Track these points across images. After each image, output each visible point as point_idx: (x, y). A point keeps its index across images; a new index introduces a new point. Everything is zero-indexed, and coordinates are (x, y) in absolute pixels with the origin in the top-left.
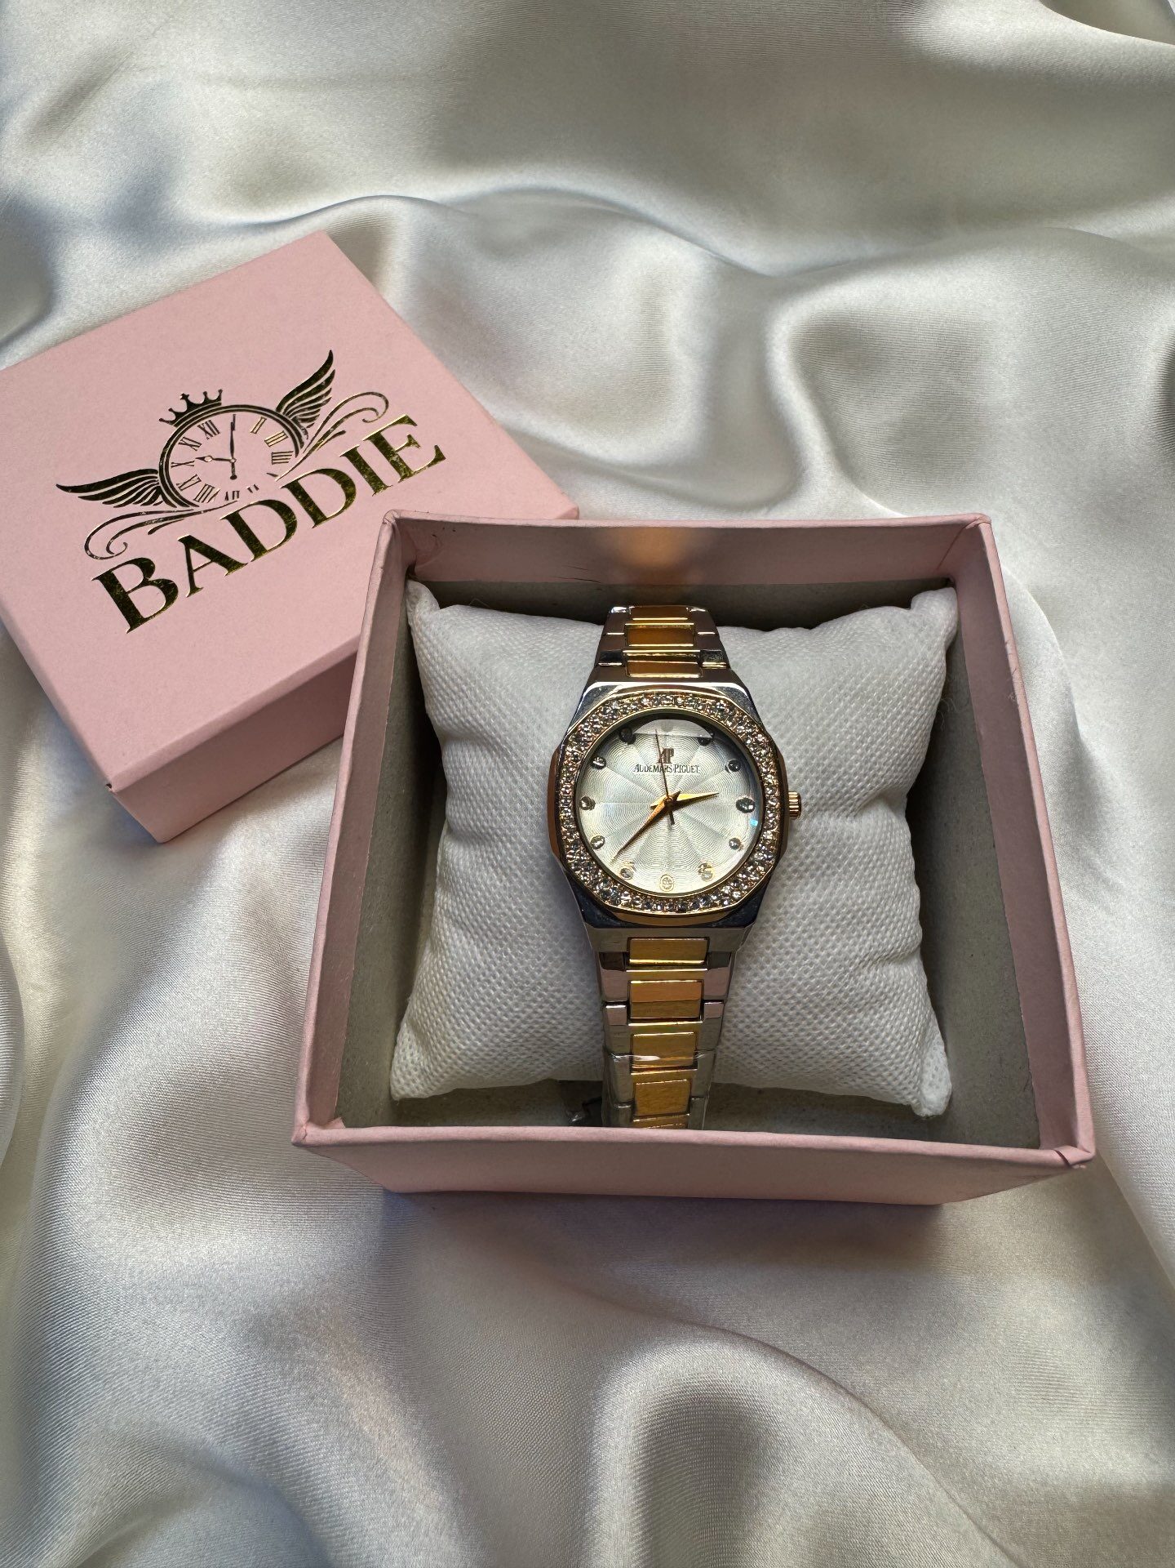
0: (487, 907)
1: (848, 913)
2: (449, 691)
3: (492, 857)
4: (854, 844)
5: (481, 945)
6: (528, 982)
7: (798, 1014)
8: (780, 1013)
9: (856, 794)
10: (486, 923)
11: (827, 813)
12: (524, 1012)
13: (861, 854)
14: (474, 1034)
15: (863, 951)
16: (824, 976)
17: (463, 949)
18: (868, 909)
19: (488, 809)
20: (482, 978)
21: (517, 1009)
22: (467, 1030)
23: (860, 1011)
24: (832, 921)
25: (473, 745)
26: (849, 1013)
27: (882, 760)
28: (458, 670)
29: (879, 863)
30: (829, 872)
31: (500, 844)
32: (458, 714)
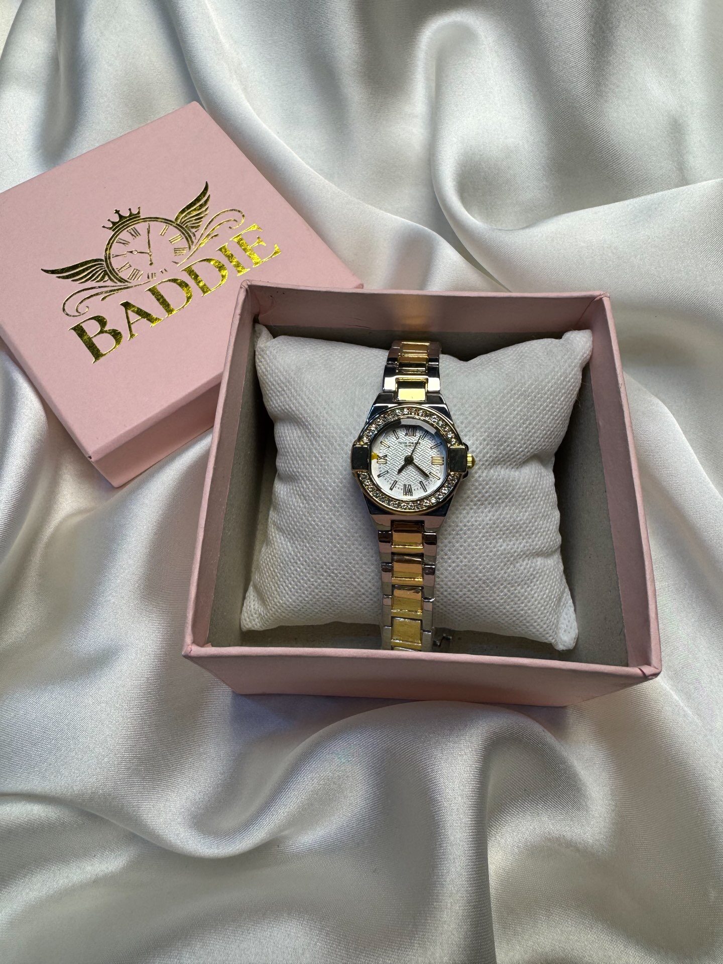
0: (295, 519)
1: (511, 526)
2: (275, 390)
3: (298, 489)
4: (516, 485)
5: (292, 542)
6: (319, 564)
7: (480, 587)
8: (469, 586)
9: (518, 455)
10: (294, 529)
11: (500, 466)
12: (316, 582)
13: (521, 491)
14: (288, 594)
15: (519, 548)
16: (495, 563)
17: (282, 544)
18: (524, 524)
19: (296, 460)
20: (292, 561)
21: (312, 580)
22: (284, 592)
23: (519, 585)
24: (501, 531)
25: (290, 423)
26: (512, 587)
27: (536, 435)
28: (282, 378)
29: (532, 496)
30: (500, 501)
31: (303, 482)
32: (281, 404)
